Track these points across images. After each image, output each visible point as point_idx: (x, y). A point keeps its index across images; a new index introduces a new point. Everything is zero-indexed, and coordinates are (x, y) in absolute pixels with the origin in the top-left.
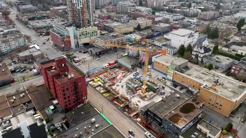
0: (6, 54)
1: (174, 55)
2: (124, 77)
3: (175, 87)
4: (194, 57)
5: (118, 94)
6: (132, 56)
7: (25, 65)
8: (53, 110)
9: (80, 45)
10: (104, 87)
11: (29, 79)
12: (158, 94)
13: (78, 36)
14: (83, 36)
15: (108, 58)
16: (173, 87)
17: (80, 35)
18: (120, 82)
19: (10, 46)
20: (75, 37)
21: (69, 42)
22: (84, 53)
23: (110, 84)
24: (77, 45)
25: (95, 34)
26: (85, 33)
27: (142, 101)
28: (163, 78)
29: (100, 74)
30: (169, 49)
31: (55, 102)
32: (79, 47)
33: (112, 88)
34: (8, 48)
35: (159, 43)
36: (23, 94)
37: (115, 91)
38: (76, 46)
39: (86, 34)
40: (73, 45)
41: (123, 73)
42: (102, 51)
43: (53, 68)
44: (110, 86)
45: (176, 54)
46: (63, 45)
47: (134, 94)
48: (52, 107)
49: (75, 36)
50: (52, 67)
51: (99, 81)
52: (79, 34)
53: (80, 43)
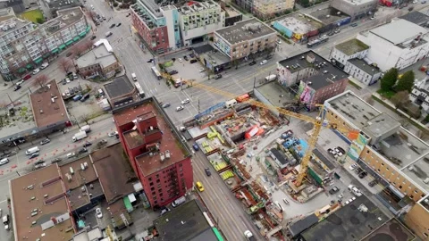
0: (57, 52)
1: (370, 85)
2: (263, 135)
3: (361, 178)
4: (413, 99)
5: (249, 178)
6: (284, 85)
7: (89, 83)
8: (133, 204)
9: (185, 43)
10: (224, 158)
11: (95, 119)
12: (324, 191)
13: (183, 26)
14: (192, 25)
15: (236, 81)
16: (357, 177)
17: (186, 24)
18: (255, 149)
19: (61, 38)
20: (177, 28)
21: (166, 38)
22: (192, 62)
23: (237, 151)
24: (180, 43)
25: (216, 19)
26: (196, 18)
27: (292, 202)
28: (341, 150)
29: (219, 123)
30: (362, 72)
31: (138, 186)
32: (183, 45)
33: (238, 162)
34: (59, 42)
35: (343, 55)
36: (86, 164)
37: (243, 170)
38: (178, 45)
39: (199, 20)
40: (172, 42)
41: (262, 125)
42: (227, 64)
43: (134, 128)
44: (235, 155)
45: (375, 82)
46: (154, 45)
47: (279, 181)
48: (132, 198)
49: (176, 26)
50: (133, 125)
51: (216, 136)
52: (183, 22)
53: (185, 38)
